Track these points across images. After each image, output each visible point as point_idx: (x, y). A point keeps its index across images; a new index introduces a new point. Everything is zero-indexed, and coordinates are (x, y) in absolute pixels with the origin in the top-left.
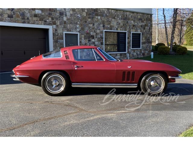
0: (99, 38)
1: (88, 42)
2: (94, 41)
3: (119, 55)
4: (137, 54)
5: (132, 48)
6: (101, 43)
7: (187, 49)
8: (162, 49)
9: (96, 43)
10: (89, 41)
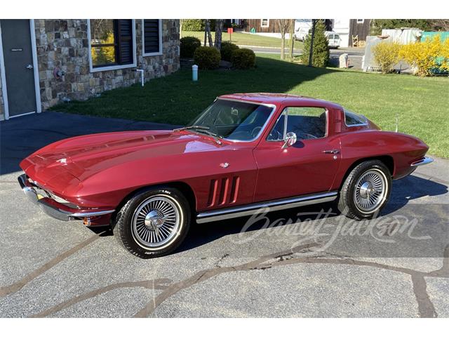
0: (78, 29)
1: (56, 41)
2: (67, 36)
3: (120, 73)
4: (154, 67)
5: (146, 52)
6: (83, 41)
7: (254, 54)
8: (205, 55)
9: (73, 42)
10: (58, 36)
